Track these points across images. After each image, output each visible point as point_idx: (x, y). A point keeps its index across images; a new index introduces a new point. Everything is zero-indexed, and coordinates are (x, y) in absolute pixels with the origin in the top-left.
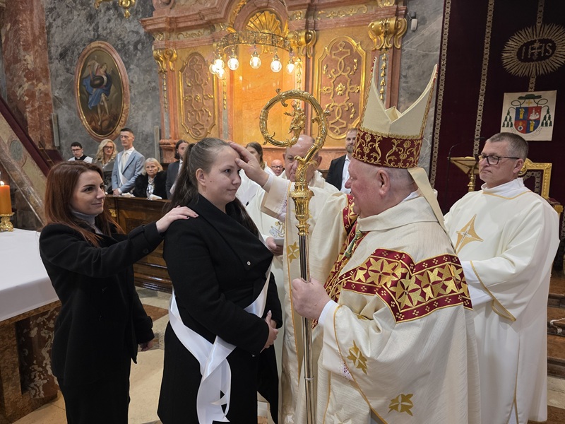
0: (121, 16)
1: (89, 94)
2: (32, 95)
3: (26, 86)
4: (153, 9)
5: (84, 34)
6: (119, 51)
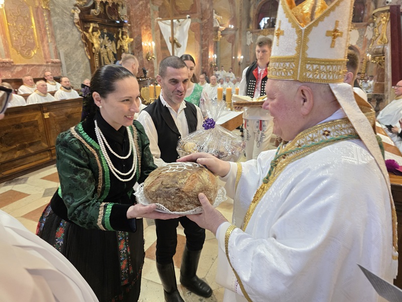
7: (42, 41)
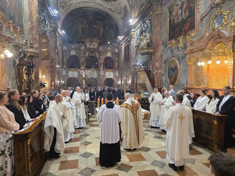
0: (179, 50)
1: (170, 72)
2: (157, 74)
3: (156, 71)
4: (187, 47)
5: (170, 56)
6: (178, 60)
7: (3, 76)
